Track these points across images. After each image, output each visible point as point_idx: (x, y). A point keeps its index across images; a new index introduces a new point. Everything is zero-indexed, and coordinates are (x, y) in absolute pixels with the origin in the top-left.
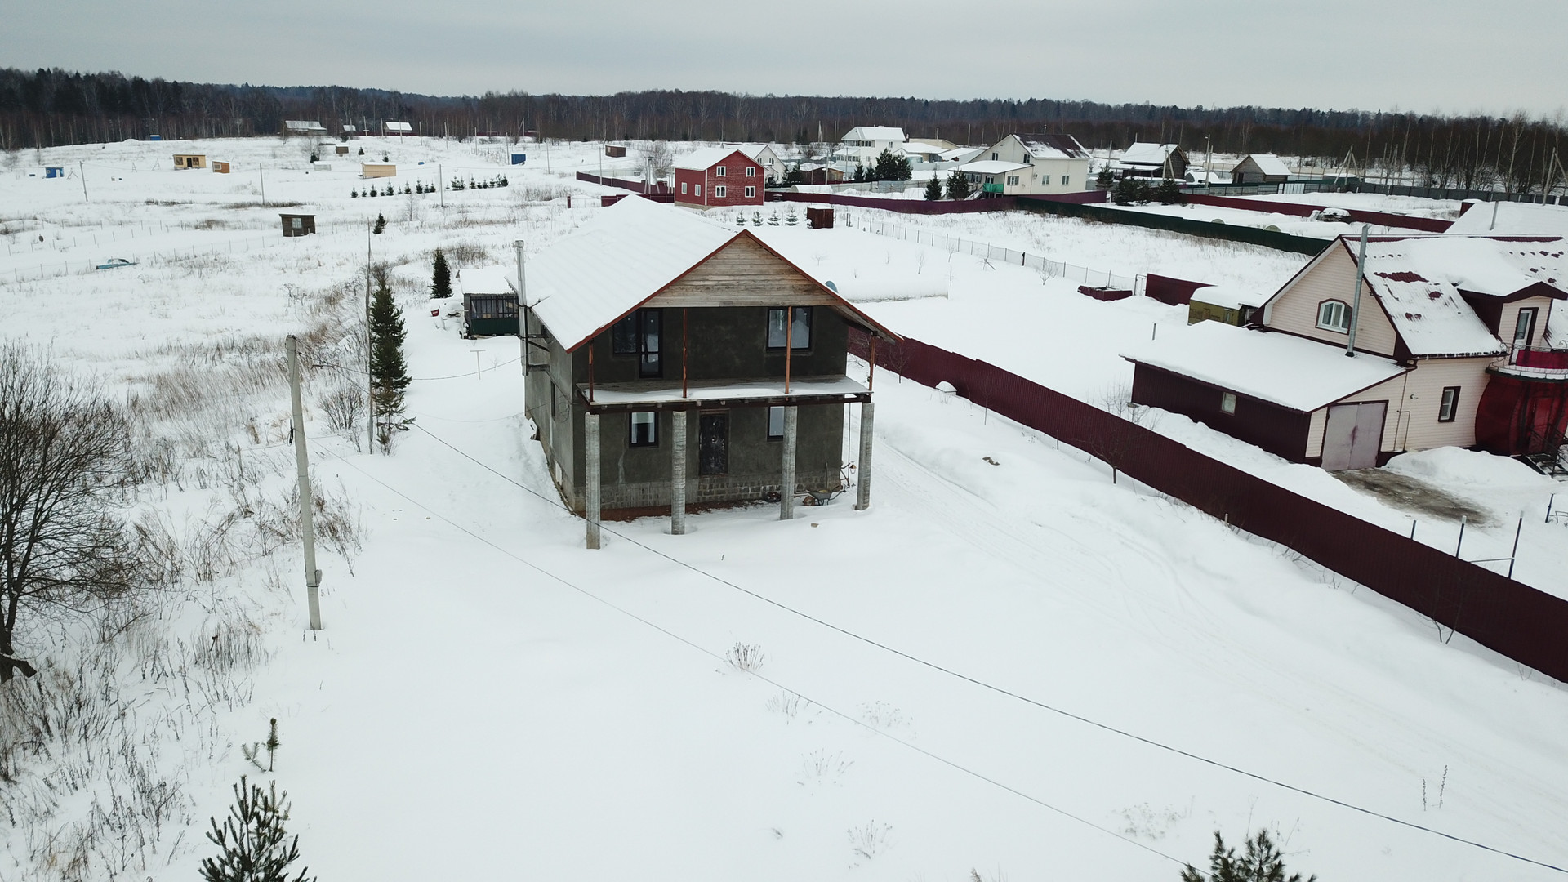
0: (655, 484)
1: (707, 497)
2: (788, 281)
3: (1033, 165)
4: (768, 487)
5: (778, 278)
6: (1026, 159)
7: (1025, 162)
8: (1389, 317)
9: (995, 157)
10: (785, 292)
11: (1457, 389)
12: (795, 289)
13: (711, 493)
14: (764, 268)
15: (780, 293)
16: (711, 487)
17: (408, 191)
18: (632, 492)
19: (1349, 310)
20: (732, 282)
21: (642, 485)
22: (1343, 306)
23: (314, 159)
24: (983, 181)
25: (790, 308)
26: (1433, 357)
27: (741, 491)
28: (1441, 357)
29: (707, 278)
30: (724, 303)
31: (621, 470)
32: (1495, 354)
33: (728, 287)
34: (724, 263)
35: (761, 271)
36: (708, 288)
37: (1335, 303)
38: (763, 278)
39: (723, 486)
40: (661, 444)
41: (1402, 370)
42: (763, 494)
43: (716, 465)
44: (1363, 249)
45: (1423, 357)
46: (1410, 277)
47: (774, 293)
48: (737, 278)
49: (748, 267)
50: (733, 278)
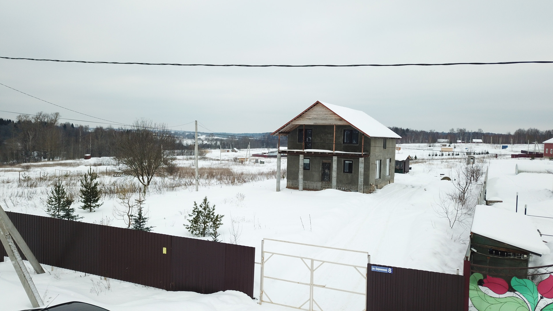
0: (308, 182)
2: (334, 117)
4: (343, 188)
5: (331, 116)
10: (333, 120)
12: (335, 119)
13: (325, 187)
14: (326, 113)
15: (331, 121)
16: (325, 185)
17: (449, 155)
21: (305, 182)
25: (335, 125)
29: (310, 116)
30: (315, 123)
33: (315, 118)
34: (315, 112)
35: (326, 114)
36: (310, 119)
38: (326, 116)
39: (329, 186)
40: (311, 170)
43: (327, 178)
47: (329, 121)
48: (319, 116)
49: (322, 113)
50: (317, 116)
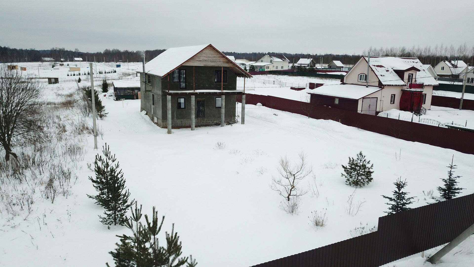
0: (185, 120)
1: (199, 124)
2: (222, 60)
3: (273, 63)
4: (216, 122)
5: (219, 58)
6: (271, 61)
7: (271, 62)
8: (377, 76)
9: (262, 61)
10: (221, 63)
11: (395, 95)
12: (224, 62)
13: (200, 123)
14: (215, 56)
15: (220, 63)
16: (200, 121)
17: (85, 74)
18: (178, 122)
19: (366, 76)
20: (206, 59)
21: (181, 120)
22: (365, 75)
23: (53, 67)
24: (259, 68)
25: (222, 67)
26: (388, 85)
27: (208, 122)
28: (390, 85)
29: (200, 58)
30: (205, 65)
31: (175, 115)
32: (403, 85)
33: (206, 60)
34: (204, 54)
35: (214, 56)
36: (200, 61)
37: (362, 74)
38: (215, 58)
39: (203, 121)
40: (186, 108)
41: (381, 89)
42: (215, 124)
43: (201, 115)
44: (369, 60)
45: (386, 85)
46: (381, 66)
47: (218, 63)
48: (208, 58)
49: (211, 55)
50: (207, 58)
